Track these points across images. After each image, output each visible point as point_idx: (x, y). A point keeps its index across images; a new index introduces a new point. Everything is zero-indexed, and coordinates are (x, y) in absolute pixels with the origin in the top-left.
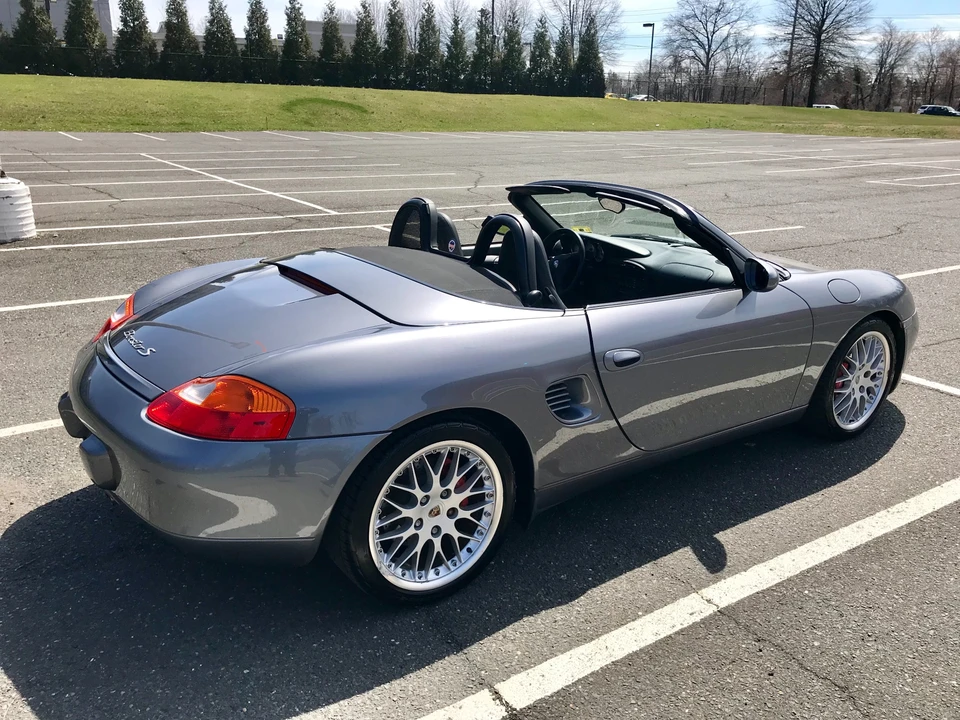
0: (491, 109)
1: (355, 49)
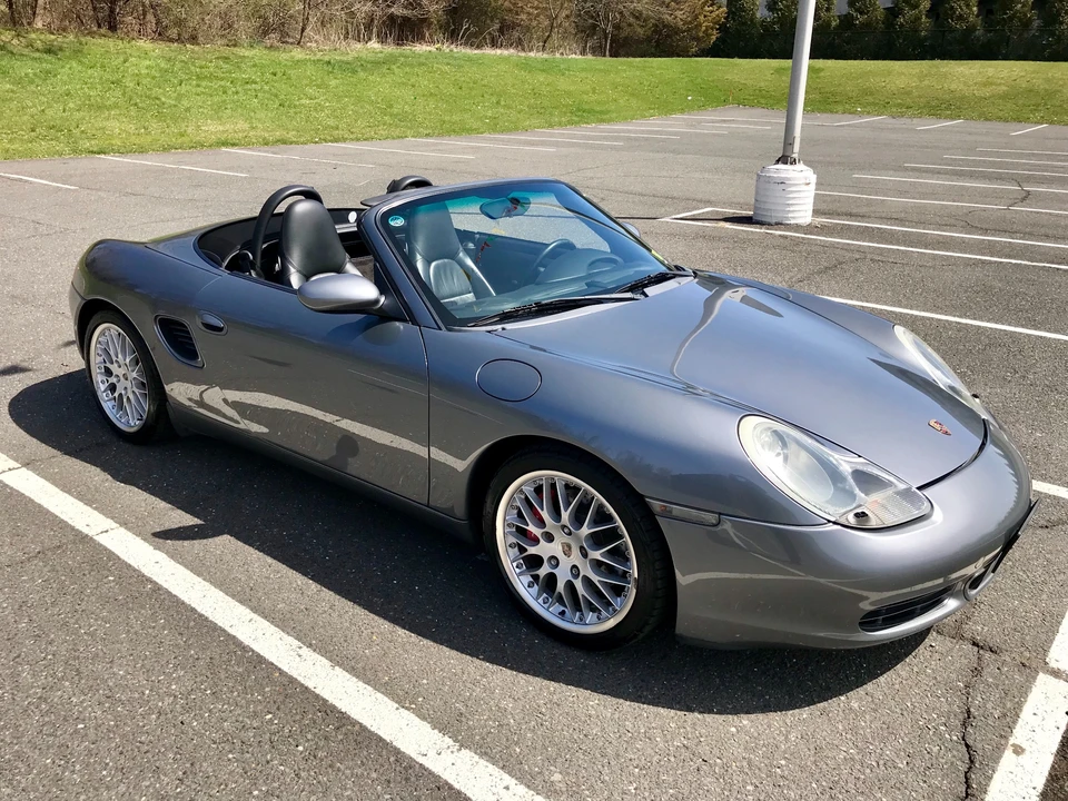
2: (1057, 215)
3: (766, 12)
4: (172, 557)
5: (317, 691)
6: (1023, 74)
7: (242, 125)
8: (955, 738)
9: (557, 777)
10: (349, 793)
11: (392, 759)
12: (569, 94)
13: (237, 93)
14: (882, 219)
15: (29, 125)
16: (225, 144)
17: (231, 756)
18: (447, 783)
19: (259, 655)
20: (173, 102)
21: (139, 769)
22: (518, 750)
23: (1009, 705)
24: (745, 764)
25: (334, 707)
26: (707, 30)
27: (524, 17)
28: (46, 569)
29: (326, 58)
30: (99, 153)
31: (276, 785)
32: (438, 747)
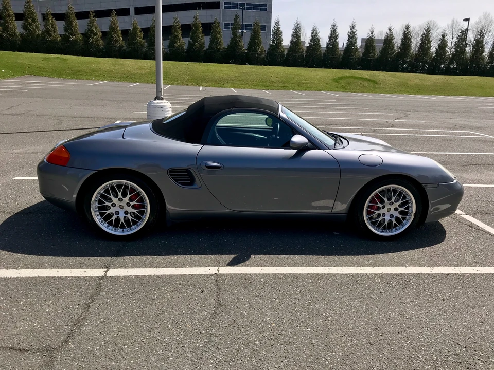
0: (453, 83)
1: (381, 52)
22: (440, 262)
32: (429, 269)
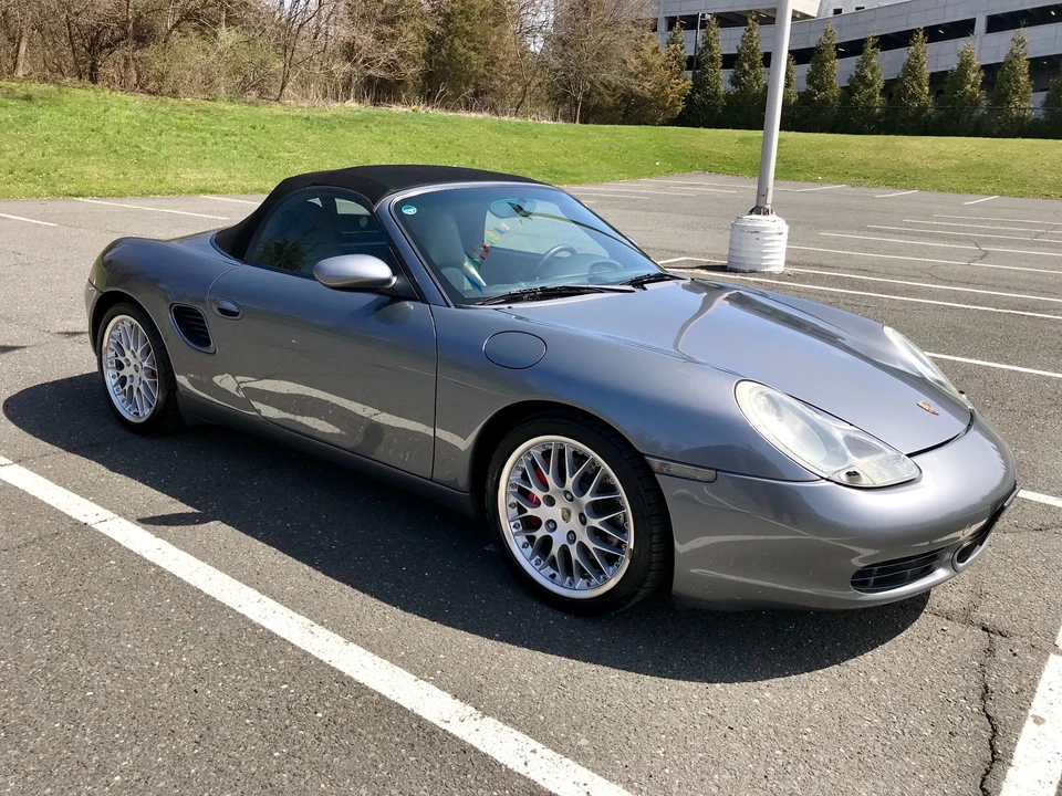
2: (1016, 271)
3: (729, 87)
4: (174, 544)
5: (332, 664)
6: (974, 149)
7: (220, 174)
8: (976, 710)
9: (583, 742)
10: (373, 755)
11: (414, 725)
12: (539, 155)
13: (216, 144)
14: (851, 270)
15: (7, 168)
16: (204, 191)
17: (248, 721)
18: (472, 747)
19: (270, 632)
20: (153, 151)
21: (154, 732)
22: (542, 718)
23: (1024, 681)
24: (771, 731)
25: (352, 679)
26: (673, 101)
27: (497, 82)
28: (44, 554)
29: (305, 115)
30: (77, 196)
31: (297, 747)
32: (460, 714)
